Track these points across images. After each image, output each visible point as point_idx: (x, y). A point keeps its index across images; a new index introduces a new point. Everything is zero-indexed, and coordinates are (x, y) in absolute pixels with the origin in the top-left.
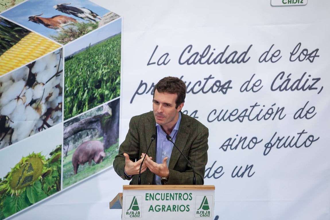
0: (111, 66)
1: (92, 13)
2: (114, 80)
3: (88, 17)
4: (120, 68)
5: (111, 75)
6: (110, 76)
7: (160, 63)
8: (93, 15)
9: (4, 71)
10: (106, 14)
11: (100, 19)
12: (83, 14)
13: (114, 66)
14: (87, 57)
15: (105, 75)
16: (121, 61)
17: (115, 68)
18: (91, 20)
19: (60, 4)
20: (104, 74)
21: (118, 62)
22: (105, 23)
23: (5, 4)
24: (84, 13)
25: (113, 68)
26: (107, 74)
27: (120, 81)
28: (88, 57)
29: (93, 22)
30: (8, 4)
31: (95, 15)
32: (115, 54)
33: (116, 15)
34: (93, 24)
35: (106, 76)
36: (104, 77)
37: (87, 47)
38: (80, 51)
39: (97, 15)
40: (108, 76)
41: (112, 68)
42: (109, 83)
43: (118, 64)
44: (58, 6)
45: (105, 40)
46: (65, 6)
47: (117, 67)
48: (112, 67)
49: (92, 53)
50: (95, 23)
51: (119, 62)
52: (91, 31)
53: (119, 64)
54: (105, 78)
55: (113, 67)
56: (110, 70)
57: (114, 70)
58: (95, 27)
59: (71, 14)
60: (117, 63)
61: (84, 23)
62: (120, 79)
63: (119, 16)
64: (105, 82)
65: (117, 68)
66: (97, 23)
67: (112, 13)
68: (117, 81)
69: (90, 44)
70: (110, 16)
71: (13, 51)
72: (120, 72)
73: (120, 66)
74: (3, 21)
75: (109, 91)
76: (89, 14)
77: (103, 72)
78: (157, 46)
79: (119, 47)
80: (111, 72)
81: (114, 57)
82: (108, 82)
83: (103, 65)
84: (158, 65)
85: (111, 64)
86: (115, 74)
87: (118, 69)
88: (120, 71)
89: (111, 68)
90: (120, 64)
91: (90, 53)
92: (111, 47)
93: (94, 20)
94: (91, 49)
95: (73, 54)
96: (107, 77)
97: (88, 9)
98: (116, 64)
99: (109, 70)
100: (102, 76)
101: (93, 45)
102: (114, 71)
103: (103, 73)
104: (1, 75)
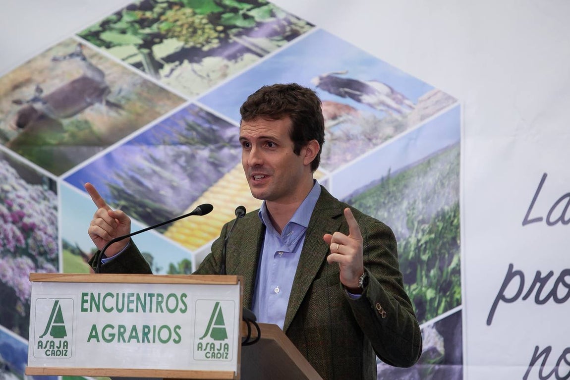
0: (438, 226)
1: (392, 91)
2: (447, 263)
3: (382, 103)
4: (459, 232)
5: (438, 247)
6: (437, 253)
7: (552, 219)
8: (394, 99)
9: (205, 235)
10: (425, 96)
11: (411, 107)
12: (373, 96)
13: (445, 225)
14: (384, 203)
15: (425, 249)
16: (459, 213)
17: (447, 232)
18: (391, 111)
19: (324, 75)
20: (422, 245)
21: (453, 214)
22: (423, 118)
23: (208, 76)
24: (376, 93)
25: (443, 231)
26: (428, 246)
27: (459, 265)
28: (386, 202)
29: (396, 116)
30: (213, 76)
31: (399, 96)
32: (446, 195)
33: (449, 98)
34: (397, 120)
35: (427, 251)
36: (422, 253)
37: (382, 179)
38: (367, 186)
39: (404, 97)
40: (432, 252)
41: (441, 232)
42: (435, 269)
43: (453, 221)
44: (321, 79)
45: (424, 159)
46: (336, 78)
47: (452, 228)
48: (440, 228)
49: (393, 191)
50: (400, 118)
51: (455, 216)
52: (391, 137)
53: (456, 221)
54: (425, 257)
55: (443, 228)
56: (435, 235)
57: (445, 235)
58: (399, 127)
59: (347, 96)
60: (452, 219)
61: (375, 117)
62: (459, 260)
63: (455, 101)
64: (425, 267)
65: (451, 230)
66: (405, 117)
67: (439, 91)
68: (453, 265)
69: (390, 170)
70: (434, 99)
71: (224, 187)
72: (458, 242)
73: (458, 227)
74: (203, 114)
75: (436, 289)
76: (388, 95)
77: (419, 241)
78: (545, 176)
79: (456, 176)
80: (438, 240)
81: (443, 203)
82: (433, 267)
83: (419, 222)
84: (549, 223)
85: (438, 221)
86: (447, 246)
87: (453, 235)
88: (460, 240)
89: (438, 230)
90: (459, 220)
91: (389, 193)
92: (437, 178)
93: (399, 112)
94: (391, 182)
95: (351, 196)
96: (430, 254)
97: (385, 84)
98: (450, 221)
99: (433, 236)
100: (417, 251)
101: (396, 172)
102: (445, 240)
103: (420, 244)
104: (198, 246)
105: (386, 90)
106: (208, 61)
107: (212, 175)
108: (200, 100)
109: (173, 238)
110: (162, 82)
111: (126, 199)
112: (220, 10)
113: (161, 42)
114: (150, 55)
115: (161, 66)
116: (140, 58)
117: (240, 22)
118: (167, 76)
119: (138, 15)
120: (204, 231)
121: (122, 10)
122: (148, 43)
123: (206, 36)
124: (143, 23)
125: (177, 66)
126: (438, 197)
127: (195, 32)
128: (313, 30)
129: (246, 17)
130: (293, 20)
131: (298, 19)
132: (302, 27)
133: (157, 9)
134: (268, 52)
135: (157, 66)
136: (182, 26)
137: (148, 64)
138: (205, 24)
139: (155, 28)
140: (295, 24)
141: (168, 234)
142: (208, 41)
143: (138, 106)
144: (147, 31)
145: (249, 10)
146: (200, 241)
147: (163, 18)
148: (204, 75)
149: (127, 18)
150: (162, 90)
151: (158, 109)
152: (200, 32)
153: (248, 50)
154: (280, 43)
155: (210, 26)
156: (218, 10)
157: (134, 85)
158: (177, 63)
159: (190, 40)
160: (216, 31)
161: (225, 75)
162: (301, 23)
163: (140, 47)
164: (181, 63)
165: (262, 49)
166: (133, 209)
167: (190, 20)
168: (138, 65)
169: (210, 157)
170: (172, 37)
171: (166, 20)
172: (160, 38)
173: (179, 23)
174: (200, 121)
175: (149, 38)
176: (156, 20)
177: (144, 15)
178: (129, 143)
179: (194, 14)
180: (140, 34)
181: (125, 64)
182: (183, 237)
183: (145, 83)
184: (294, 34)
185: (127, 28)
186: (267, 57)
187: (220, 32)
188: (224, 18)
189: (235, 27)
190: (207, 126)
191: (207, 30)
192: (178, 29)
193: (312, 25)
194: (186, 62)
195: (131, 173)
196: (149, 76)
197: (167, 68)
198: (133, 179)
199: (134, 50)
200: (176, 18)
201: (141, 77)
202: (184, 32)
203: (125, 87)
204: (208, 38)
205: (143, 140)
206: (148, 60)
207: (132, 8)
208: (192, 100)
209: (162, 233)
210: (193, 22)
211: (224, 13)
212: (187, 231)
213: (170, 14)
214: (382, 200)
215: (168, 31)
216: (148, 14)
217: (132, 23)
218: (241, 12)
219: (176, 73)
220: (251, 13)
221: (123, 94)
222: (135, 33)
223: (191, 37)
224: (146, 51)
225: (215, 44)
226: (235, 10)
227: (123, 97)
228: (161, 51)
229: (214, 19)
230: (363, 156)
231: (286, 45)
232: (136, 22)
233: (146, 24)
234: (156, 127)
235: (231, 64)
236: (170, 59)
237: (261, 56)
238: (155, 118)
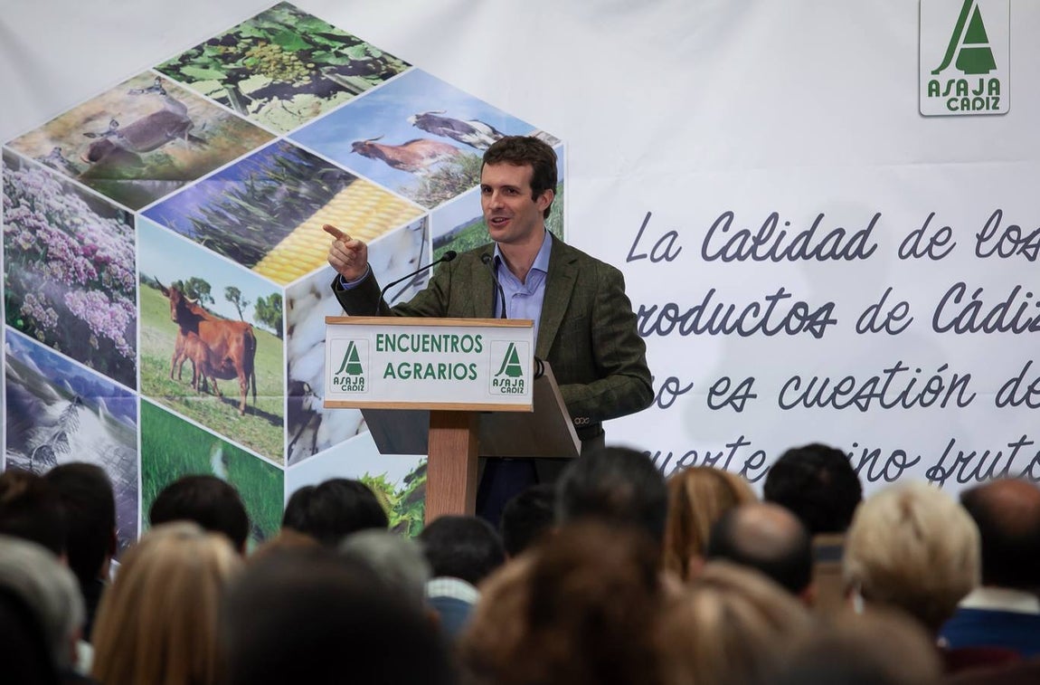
1: (494, 131)
3: (483, 142)
7: (656, 257)
9: (298, 270)
12: (473, 135)
19: (422, 114)
23: (299, 112)
24: (477, 133)
30: (305, 113)
31: (501, 136)
33: (551, 138)
38: (468, 223)
44: (418, 117)
46: (434, 117)
59: (445, 135)
61: (476, 156)
63: (557, 141)
67: (541, 132)
74: (293, 151)
78: (650, 214)
84: (653, 260)
95: (452, 232)
97: (486, 124)
104: (290, 281)
105: (488, 130)
106: (298, 98)
108: (289, 137)
109: (260, 273)
110: (250, 119)
111: (210, 234)
112: (311, 47)
113: (247, 78)
114: (236, 91)
115: (249, 103)
116: (225, 93)
117: (332, 60)
118: (256, 112)
119: (221, 50)
120: (295, 266)
121: (204, 44)
122: (233, 79)
123: (296, 72)
124: (226, 58)
125: (265, 102)
127: (284, 68)
128: (410, 69)
129: (338, 55)
130: (389, 59)
131: (395, 58)
132: (399, 67)
133: (241, 45)
134: (363, 91)
135: (244, 102)
136: (269, 62)
137: (233, 100)
138: (294, 61)
139: (239, 63)
140: (391, 63)
141: (256, 268)
142: (298, 78)
143: (224, 141)
144: (232, 66)
145: (342, 48)
146: (293, 276)
147: (248, 54)
148: (296, 112)
149: (208, 53)
150: (250, 125)
151: (245, 145)
152: (289, 69)
153: (342, 89)
154: (375, 82)
155: (300, 63)
156: (308, 47)
157: (220, 120)
158: (266, 99)
159: (278, 76)
160: (307, 68)
161: (317, 113)
162: (397, 63)
163: (225, 82)
164: (270, 99)
165: (357, 87)
166: (219, 244)
167: (278, 56)
168: (223, 100)
170: (259, 73)
171: (251, 56)
172: (247, 73)
173: (265, 59)
174: (292, 157)
175: (234, 73)
176: (242, 55)
177: (227, 50)
178: (214, 178)
179: (283, 51)
180: (224, 69)
181: (209, 99)
182: (272, 272)
183: (231, 118)
184: (391, 73)
185: (209, 63)
186: (361, 95)
187: (311, 69)
188: (315, 55)
189: (327, 64)
190: (296, 161)
191: (296, 67)
192: (266, 66)
193: (409, 65)
194: (275, 98)
195: (216, 209)
196: (235, 112)
197: (255, 104)
198: (218, 213)
199: (218, 85)
200: (263, 54)
201: (227, 112)
202: (272, 68)
203: (209, 121)
204: (299, 74)
205: (231, 174)
206: (234, 96)
207: (213, 42)
208: (281, 136)
209: (250, 268)
210: (281, 59)
211: (314, 50)
212: (277, 266)
213: (255, 49)
214: (484, 237)
215: (255, 66)
216: (232, 49)
217: (214, 58)
218: (333, 50)
219: (264, 109)
220: (345, 51)
221: (206, 129)
222: (219, 68)
223: (280, 73)
224: (231, 86)
225: (306, 81)
226: (327, 48)
227: (207, 132)
228: (247, 87)
229: (304, 56)
230: (463, 194)
231: (381, 83)
232: (217, 56)
233: (229, 59)
234: (243, 161)
235: (323, 101)
236: (258, 94)
237: (355, 94)
238: (242, 154)
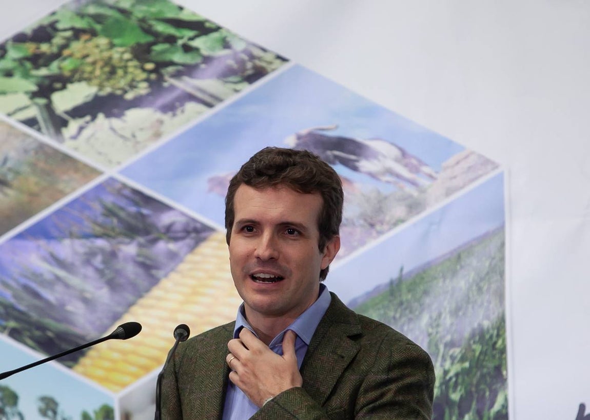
0: (474, 351)
1: (404, 154)
2: (488, 403)
3: (390, 172)
4: (505, 359)
5: (475, 381)
6: (473, 389)
8: (406, 166)
9: (134, 369)
10: (451, 161)
11: (431, 177)
12: (376, 162)
13: (485, 348)
14: (394, 318)
15: (456, 385)
16: (505, 331)
17: (487, 358)
18: (402, 183)
19: (304, 131)
20: (451, 379)
21: (495, 332)
22: (449, 192)
23: (134, 136)
24: (380, 157)
25: (482, 357)
26: (460, 380)
27: (505, 406)
28: (398, 315)
29: (409, 190)
30: (141, 136)
31: (414, 162)
32: (485, 304)
33: (487, 163)
34: (411, 196)
35: (459, 388)
36: (451, 390)
37: (391, 283)
39: (421, 163)
40: (465, 388)
41: (478, 358)
42: (471, 414)
43: (495, 343)
44: (298, 137)
45: (451, 253)
46: (322, 136)
47: (494, 352)
48: (477, 354)
49: (408, 301)
50: (415, 193)
51: (498, 336)
52: (402, 221)
53: (500, 342)
54: (455, 396)
55: (481, 353)
56: (470, 364)
57: (485, 363)
58: (414, 207)
59: (337, 162)
60: (494, 339)
61: (379, 192)
62: (506, 400)
63: (495, 166)
64: (456, 411)
65: (494, 356)
66: (423, 191)
67: (472, 153)
68: (497, 407)
69: (402, 270)
70: (464, 165)
71: (159, 299)
72: (504, 373)
73: (503, 351)
74: (127, 192)
76: (397, 160)
77: (446, 373)
79: (499, 277)
80: (474, 370)
81: (481, 318)
82: (468, 411)
83: (446, 345)
85: (474, 342)
86: (488, 379)
87: (496, 363)
88: (506, 370)
89: (474, 356)
90: (504, 340)
91: (401, 303)
92: (471, 280)
93: (413, 183)
94: (404, 287)
96: (463, 391)
97: (393, 144)
98: (491, 343)
99: (467, 365)
100: (444, 387)
101: (410, 273)
102: (485, 370)
103: (448, 378)
104: (124, 385)
105: (396, 152)
106: (134, 116)
107: (142, 282)
108: (122, 172)
109: (86, 374)
110: (66, 147)
111: (16, 319)
112: (150, 39)
113: (64, 87)
114: (49, 108)
115: (65, 123)
116: (33, 112)
117: (179, 57)
118: (74, 138)
119: (30, 48)
120: (131, 363)
121: (7, 41)
122: (45, 90)
123: (129, 77)
124: (37, 60)
125: (87, 123)
126: (473, 308)
127: (113, 72)
128: (286, 66)
129: (187, 49)
130: (257, 52)
131: (264, 50)
132: (270, 63)
133: (58, 40)
134: (219, 100)
135: (59, 123)
136: (94, 63)
137: (45, 121)
138: (128, 60)
139: (54, 68)
140: (259, 58)
141: (79, 368)
142: (132, 86)
143: (32, 182)
144: (43, 72)
145: (191, 39)
146: (126, 379)
147: (66, 52)
148: (128, 134)
149: (13, 54)
150: (66, 159)
151: (61, 186)
152: (120, 72)
153: (191, 97)
154: (239, 87)
155: (135, 63)
156: (145, 39)
157: (26, 151)
158: (88, 118)
159: (106, 83)
160: (144, 70)
161: (158, 135)
162: (268, 57)
163: (34, 95)
164: (94, 118)
165: (212, 96)
166: (28, 333)
167: (106, 54)
168: (31, 122)
169: (139, 255)
170: (80, 80)
171: (71, 56)
172: (61, 81)
173: (89, 60)
174: (123, 203)
175: (47, 82)
176: (57, 56)
177: (38, 48)
178: (20, 236)
179: (112, 46)
180: (33, 76)
181: (12, 121)
182: (100, 373)
183: (42, 148)
184: (258, 73)
185: (14, 69)
186: (219, 107)
187: (151, 72)
188: (155, 51)
189: (172, 63)
190: (133, 209)
191: (130, 70)
192: (88, 69)
193: (284, 60)
194: (101, 117)
195: (23, 281)
196: (46, 138)
197: (74, 125)
198: (26, 288)
199: (25, 100)
200: (85, 52)
201: (36, 140)
202: (98, 72)
203: (12, 154)
204: (133, 80)
205: (41, 232)
206: (46, 115)
207: (20, 39)
208: (110, 172)
209: (70, 367)
210: (110, 58)
211: (155, 43)
212: (107, 364)
213: (77, 47)
214: (391, 314)
215: (74, 71)
216: (45, 48)
217: (21, 61)
218: (180, 42)
219: (86, 133)
220: (196, 43)
221: (9, 164)
222: (26, 75)
223: (108, 79)
224: (42, 101)
225: (143, 89)
226: (171, 40)
227: (10, 170)
228: (63, 101)
229: (141, 53)
230: (361, 251)
231: (247, 89)
232: (27, 59)
233: (41, 61)
234: (58, 213)
235: (166, 117)
236: (77, 112)
237: (210, 105)
238: (56, 200)
